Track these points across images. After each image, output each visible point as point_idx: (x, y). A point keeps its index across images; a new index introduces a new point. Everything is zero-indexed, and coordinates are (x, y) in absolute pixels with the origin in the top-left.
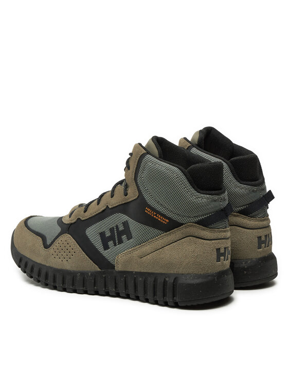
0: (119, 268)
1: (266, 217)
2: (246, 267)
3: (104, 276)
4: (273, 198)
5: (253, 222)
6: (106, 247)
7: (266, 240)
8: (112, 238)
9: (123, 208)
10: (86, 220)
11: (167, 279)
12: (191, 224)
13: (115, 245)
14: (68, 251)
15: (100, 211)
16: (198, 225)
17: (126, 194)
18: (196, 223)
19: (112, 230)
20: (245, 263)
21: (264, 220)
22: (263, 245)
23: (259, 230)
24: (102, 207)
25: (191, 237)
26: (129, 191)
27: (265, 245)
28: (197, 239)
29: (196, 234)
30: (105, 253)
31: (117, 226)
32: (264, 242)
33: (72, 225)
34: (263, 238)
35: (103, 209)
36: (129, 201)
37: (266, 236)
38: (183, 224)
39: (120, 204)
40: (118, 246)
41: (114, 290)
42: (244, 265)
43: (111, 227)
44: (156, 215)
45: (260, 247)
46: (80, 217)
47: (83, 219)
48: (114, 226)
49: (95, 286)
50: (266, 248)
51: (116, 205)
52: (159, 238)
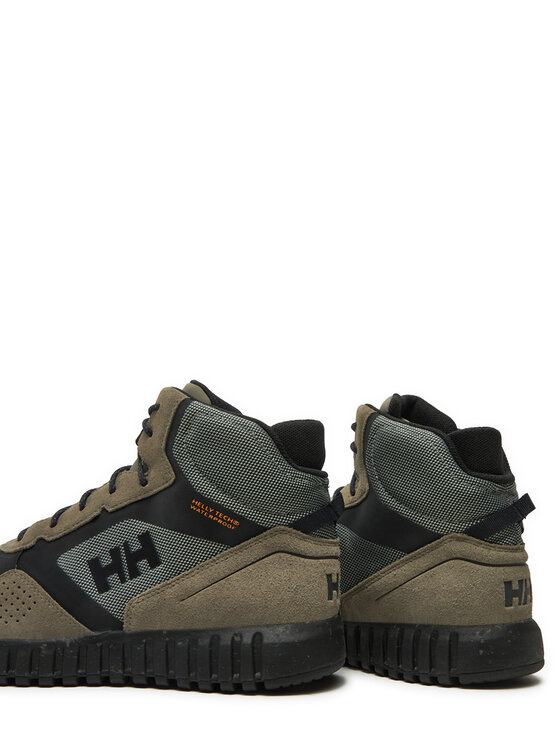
0: (131, 626)
1: (519, 546)
2: (482, 641)
3: (99, 645)
4: (532, 508)
5: (494, 553)
6: (103, 587)
7: (519, 591)
8: (116, 567)
9: (139, 509)
10: (56, 539)
11: (237, 639)
12: (283, 527)
13: (123, 580)
14: (20, 601)
15: (87, 520)
16: (295, 531)
17: (144, 483)
18: (290, 526)
19: (115, 553)
20: (481, 634)
21: (516, 550)
22: (516, 599)
23: (507, 569)
24: (91, 512)
25: (282, 554)
26: (152, 474)
27: (520, 599)
28: (294, 557)
29: (291, 547)
30: (102, 599)
31: (126, 545)
32: (518, 593)
33: (27, 554)
34: (515, 586)
35: (95, 514)
36: (151, 493)
37: (520, 582)
38: (265, 529)
39: (132, 501)
40: (129, 582)
41: (120, 671)
42: (478, 637)
43: (113, 546)
44: (213, 514)
45: (509, 603)
46: (42, 536)
47: (51, 539)
48: (120, 543)
49: (78, 668)
50: (522, 606)
51: (123, 505)
52: (218, 558)
